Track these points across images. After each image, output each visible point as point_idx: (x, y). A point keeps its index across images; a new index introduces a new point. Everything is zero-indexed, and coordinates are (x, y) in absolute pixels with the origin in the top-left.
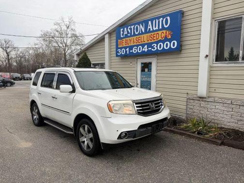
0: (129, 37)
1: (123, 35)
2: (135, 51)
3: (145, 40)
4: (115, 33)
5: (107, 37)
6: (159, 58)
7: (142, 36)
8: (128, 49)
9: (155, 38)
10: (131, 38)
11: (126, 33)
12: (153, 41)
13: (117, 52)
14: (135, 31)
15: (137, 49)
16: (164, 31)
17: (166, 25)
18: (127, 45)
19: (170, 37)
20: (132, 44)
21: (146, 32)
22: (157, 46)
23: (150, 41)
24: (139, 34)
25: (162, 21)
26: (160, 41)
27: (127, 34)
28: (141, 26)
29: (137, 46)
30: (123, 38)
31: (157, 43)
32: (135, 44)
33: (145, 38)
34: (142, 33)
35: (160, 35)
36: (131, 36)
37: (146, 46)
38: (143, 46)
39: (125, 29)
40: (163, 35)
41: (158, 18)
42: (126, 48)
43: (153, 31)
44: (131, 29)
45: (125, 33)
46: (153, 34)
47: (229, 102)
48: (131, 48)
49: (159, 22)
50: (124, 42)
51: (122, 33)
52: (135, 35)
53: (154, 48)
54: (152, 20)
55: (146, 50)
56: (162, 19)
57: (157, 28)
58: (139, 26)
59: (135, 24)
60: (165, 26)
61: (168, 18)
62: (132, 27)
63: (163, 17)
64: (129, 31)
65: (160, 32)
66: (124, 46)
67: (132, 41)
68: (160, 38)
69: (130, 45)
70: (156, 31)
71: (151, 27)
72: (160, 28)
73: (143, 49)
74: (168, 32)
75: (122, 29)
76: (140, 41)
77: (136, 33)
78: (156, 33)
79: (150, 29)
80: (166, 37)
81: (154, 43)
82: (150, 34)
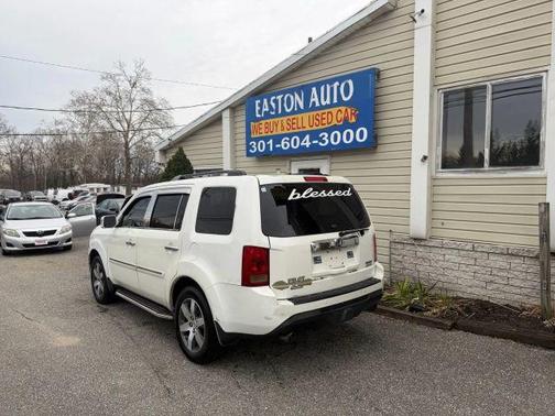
0: (273, 117)
1: (260, 112)
2: (286, 146)
3: (306, 124)
4: (244, 107)
5: (226, 114)
6: (335, 160)
7: (299, 116)
8: (271, 142)
9: (324, 121)
10: (276, 120)
11: (267, 110)
12: (321, 127)
13: (249, 147)
14: (285, 105)
15: (290, 141)
16: (343, 109)
17: (346, 95)
18: (270, 134)
19: (354, 120)
20: (280, 132)
21: (307, 109)
22: (329, 138)
23: (315, 128)
24: (293, 112)
25: (339, 87)
26: (335, 128)
27: (269, 113)
28: (297, 96)
29: (290, 136)
30: (262, 119)
31: (329, 131)
32: (286, 131)
33: (305, 121)
34: (300, 111)
35: (334, 115)
36: (277, 116)
37: (307, 137)
38: (302, 134)
39: (265, 100)
40: (341, 116)
41: (331, 82)
42: (266, 139)
43: (321, 107)
44: (276, 101)
45: (264, 110)
46: (320, 112)
47: (469, 247)
48: (277, 139)
49: (332, 89)
50: (262, 126)
51: (257, 108)
52: (284, 113)
53: (324, 142)
54: (318, 85)
55: (308, 144)
56: (337, 84)
57: (328, 102)
58: (292, 97)
59: (284, 93)
60: (345, 99)
61: (350, 82)
62: (279, 97)
63: (341, 79)
64: (273, 105)
65: (334, 110)
66: (264, 134)
67: (280, 126)
68: (335, 122)
69: (274, 133)
70: (327, 106)
71: (316, 99)
72: (335, 101)
73: (301, 141)
74: (349, 110)
75: (258, 102)
76: (295, 126)
77: (288, 111)
78: (326, 111)
79: (314, 103)
80: (346, 119)
81: (323, 130)
82: (315, 113)
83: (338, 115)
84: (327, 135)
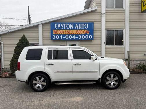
0: (62, 29)
2: (67, 38)
5: (40, 26)
6: (81, 42)
7: (72, 30)
8: (61, 36)
9: (80, 33)
13: (52, 37)
14: (67, 27)
15: (68, 37)
16: (85, 30)
17: (86, 27)
18: (61, 34)
19: (88, 33)
20: (65, 34)
21: (74, 29)
22: (81, 37)
23: (77, 34)
24: (69, 29)
25: (84, 25)
26: (83, 34)
27: (60, 28)
28: (71, 25)
29: (69, 35)
30: (57, 29)
32: (67, 34)
33: (74, 32)
35: (83, 31)
36: (64, 29)
37: (75, 36)
38: (73, 36)
39: (59, 24)
41: (82, 23)
42: (60, 35)
44: (63, 25)
45: (58, 27)
48: (64, 36)
49: (82, 25)
50: (58, 31)
51: (56, 26)
52: (66, 29)
53: (80, 38)
54: (78, 24)
55: (75, 38)
58: (69, 25)
59: (67, 23)
61: (87, 25)
62: (65, 24)
63: (85, 23)
66: (58, 34)
67: (65, 32)
68: (83, 33)
69: (63, 34)
70: (80, 29)
72: (83, 28)
73: (72, 37)
74: (87, 31)
75: (56, 24)
76: (70, 33)
78: (80, 30)
79: (77, 28)
80: (86, 33)
81: (80, 35)
82: (77, 30)
83: (84, 32)
84: (81, 36)
